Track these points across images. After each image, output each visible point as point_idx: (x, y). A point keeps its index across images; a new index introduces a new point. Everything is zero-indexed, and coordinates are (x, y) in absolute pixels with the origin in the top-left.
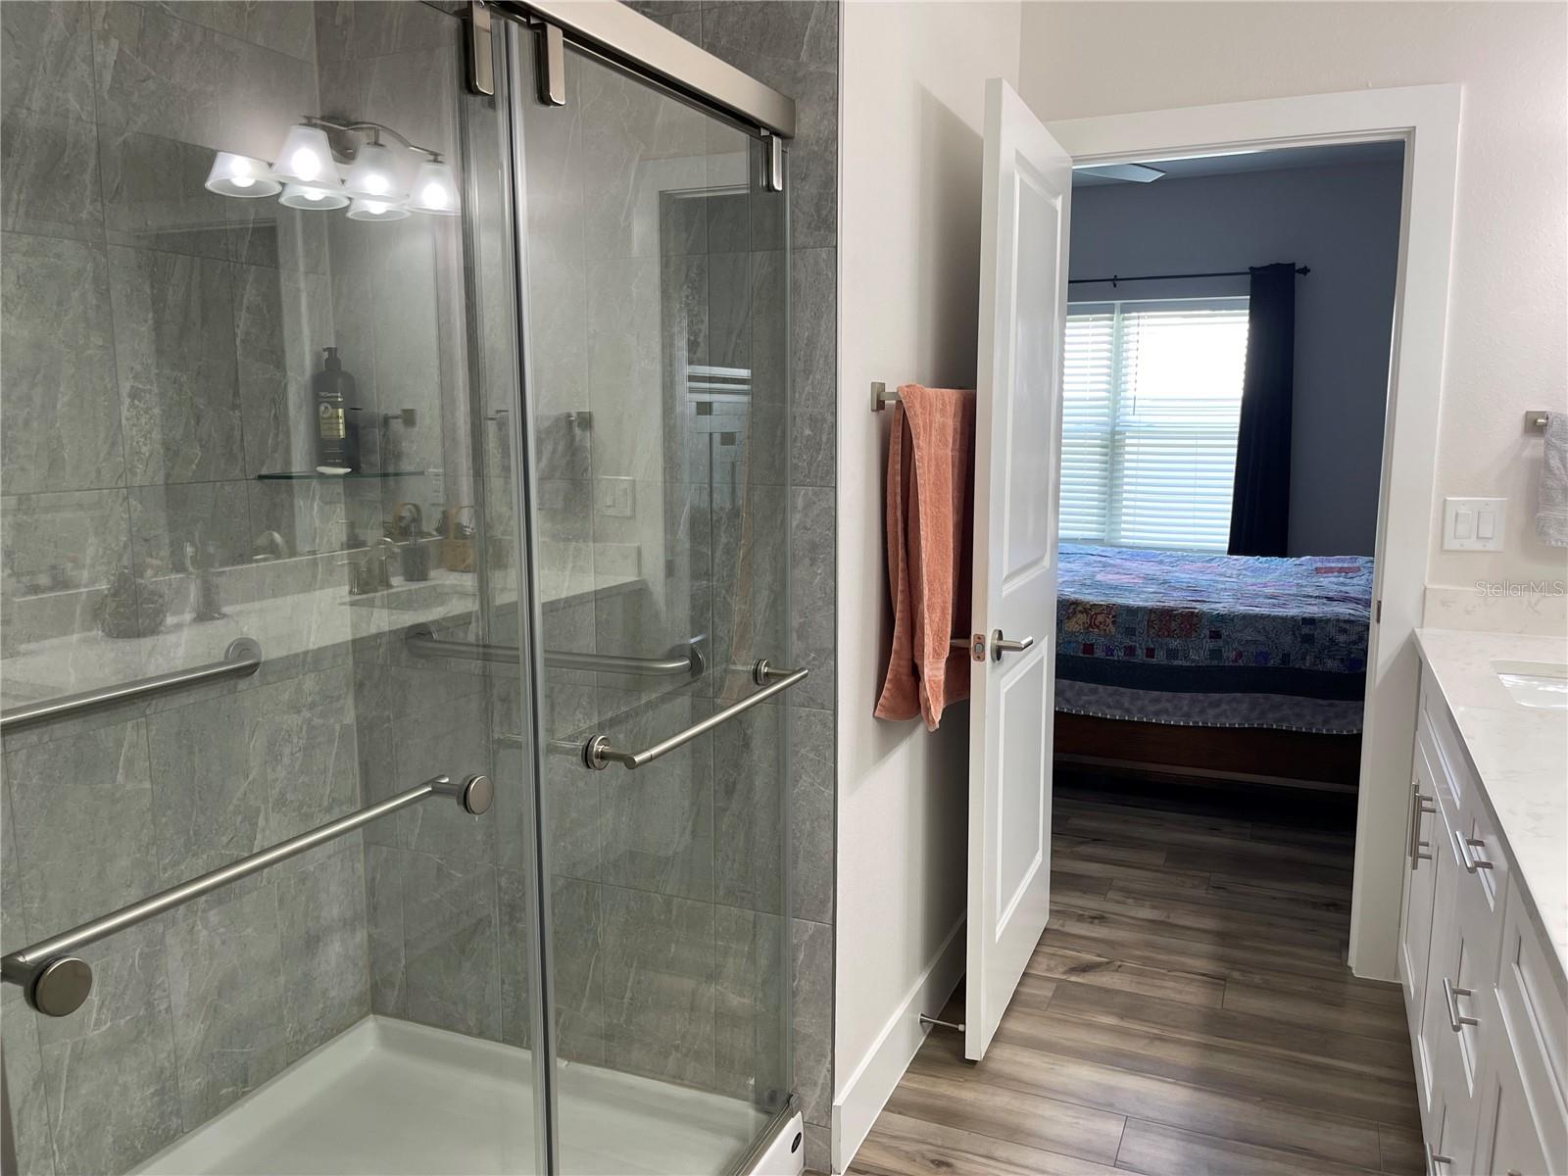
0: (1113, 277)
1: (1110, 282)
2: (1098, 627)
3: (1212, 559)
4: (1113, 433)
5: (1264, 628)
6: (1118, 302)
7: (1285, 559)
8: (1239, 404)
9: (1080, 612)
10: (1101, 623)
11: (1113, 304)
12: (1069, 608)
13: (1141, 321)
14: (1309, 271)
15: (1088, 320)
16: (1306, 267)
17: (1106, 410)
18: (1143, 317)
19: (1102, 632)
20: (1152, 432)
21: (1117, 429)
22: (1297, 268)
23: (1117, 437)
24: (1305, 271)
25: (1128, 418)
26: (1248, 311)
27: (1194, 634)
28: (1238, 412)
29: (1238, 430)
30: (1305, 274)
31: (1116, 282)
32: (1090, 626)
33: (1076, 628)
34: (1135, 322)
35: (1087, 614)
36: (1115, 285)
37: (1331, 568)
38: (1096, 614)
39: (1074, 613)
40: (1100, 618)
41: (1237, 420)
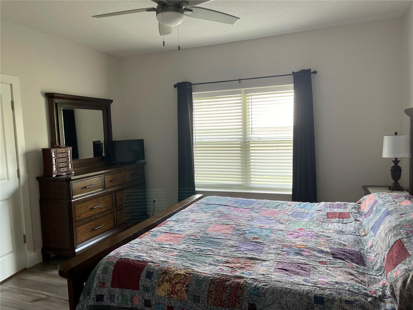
0: (239, 79)
1: (238, 81)
2: (176, 294)
3: (278, 206)
4: (245, 142)
5: (286, 304)
6: (243, 89)
7: (313, 204)
8: (292, 129)
9: (167, 281)
10: (178, 291)
11: (241, 90)
12: (160, 278)
13: (253, 97)
14: (317, 72)
15: (232, 97)
16: (315, 71)
17: (242, 133)
18: (253, 95)
19: (179, 298)
20: (260, 142)
21: (246, 140)
22: (312, 71)
23: (246, 144)
24: (315, 72)
25: (251, 136)
26: (293, 91)
27: (238, 305)
28: (292, 132)
29: (292, 139)
30: (315, 74)
31: (241, 81)
32: (172, 293)
33: (163, 294)
34: (250, 97)
35: (171, 282)
36: (240, 83)
37: (335, 213)
38: (176, 283)
39: (163, 282)
40: (178, 287)
41: (292, 135)
